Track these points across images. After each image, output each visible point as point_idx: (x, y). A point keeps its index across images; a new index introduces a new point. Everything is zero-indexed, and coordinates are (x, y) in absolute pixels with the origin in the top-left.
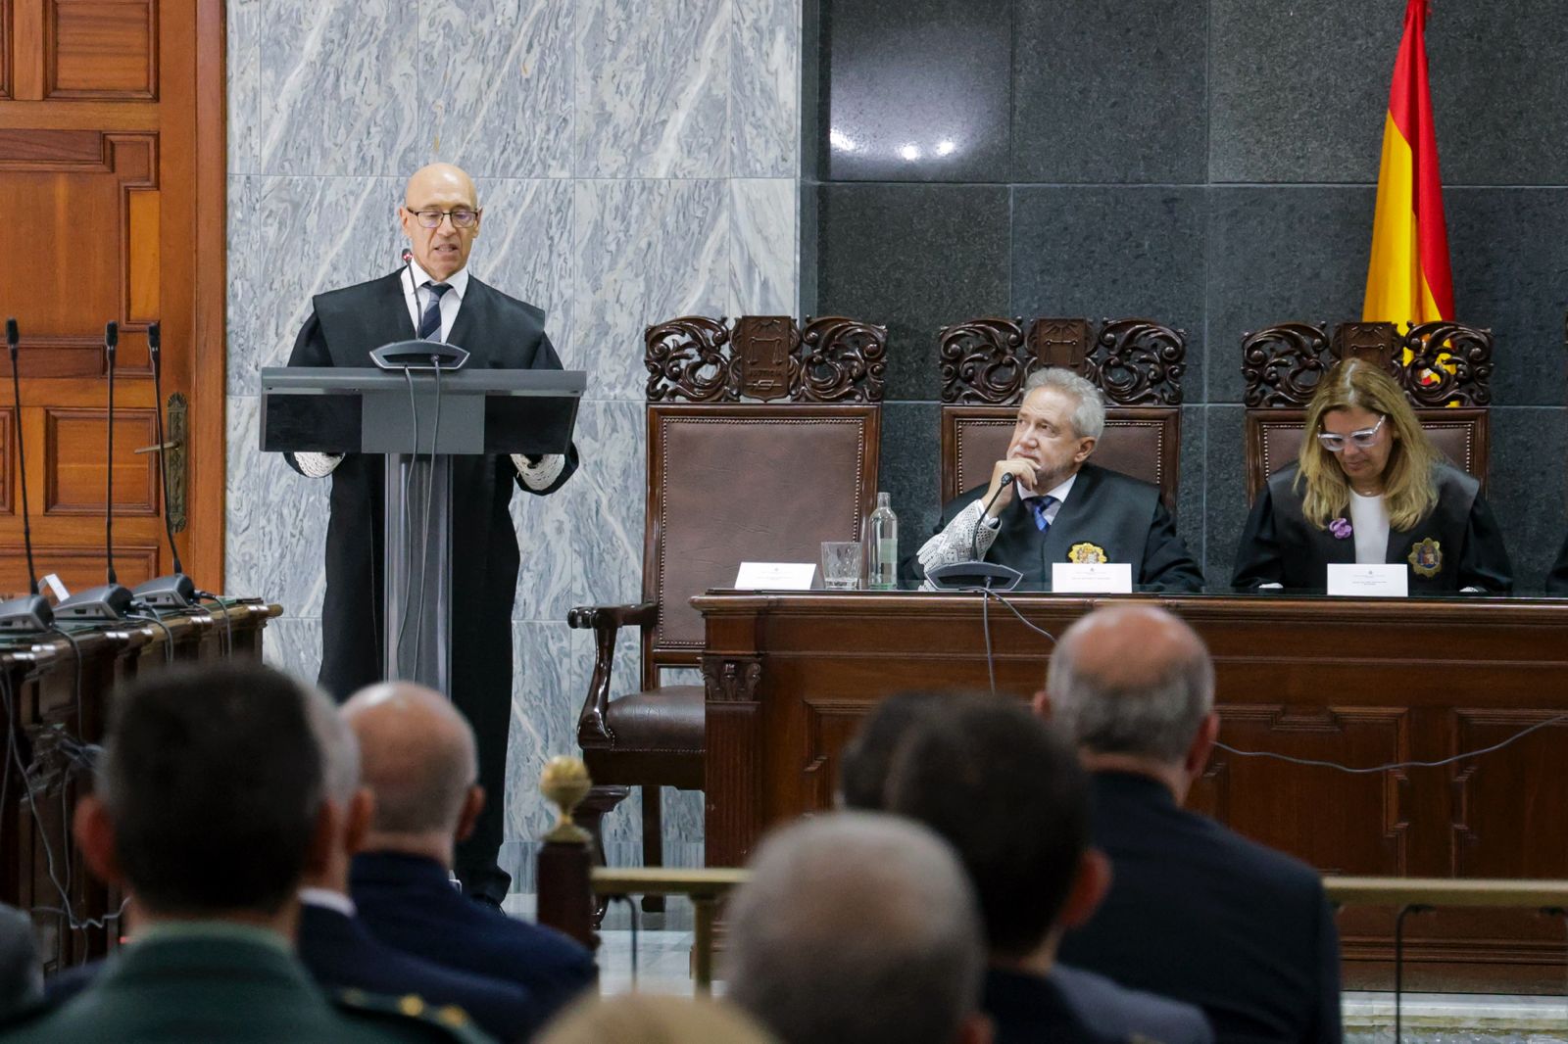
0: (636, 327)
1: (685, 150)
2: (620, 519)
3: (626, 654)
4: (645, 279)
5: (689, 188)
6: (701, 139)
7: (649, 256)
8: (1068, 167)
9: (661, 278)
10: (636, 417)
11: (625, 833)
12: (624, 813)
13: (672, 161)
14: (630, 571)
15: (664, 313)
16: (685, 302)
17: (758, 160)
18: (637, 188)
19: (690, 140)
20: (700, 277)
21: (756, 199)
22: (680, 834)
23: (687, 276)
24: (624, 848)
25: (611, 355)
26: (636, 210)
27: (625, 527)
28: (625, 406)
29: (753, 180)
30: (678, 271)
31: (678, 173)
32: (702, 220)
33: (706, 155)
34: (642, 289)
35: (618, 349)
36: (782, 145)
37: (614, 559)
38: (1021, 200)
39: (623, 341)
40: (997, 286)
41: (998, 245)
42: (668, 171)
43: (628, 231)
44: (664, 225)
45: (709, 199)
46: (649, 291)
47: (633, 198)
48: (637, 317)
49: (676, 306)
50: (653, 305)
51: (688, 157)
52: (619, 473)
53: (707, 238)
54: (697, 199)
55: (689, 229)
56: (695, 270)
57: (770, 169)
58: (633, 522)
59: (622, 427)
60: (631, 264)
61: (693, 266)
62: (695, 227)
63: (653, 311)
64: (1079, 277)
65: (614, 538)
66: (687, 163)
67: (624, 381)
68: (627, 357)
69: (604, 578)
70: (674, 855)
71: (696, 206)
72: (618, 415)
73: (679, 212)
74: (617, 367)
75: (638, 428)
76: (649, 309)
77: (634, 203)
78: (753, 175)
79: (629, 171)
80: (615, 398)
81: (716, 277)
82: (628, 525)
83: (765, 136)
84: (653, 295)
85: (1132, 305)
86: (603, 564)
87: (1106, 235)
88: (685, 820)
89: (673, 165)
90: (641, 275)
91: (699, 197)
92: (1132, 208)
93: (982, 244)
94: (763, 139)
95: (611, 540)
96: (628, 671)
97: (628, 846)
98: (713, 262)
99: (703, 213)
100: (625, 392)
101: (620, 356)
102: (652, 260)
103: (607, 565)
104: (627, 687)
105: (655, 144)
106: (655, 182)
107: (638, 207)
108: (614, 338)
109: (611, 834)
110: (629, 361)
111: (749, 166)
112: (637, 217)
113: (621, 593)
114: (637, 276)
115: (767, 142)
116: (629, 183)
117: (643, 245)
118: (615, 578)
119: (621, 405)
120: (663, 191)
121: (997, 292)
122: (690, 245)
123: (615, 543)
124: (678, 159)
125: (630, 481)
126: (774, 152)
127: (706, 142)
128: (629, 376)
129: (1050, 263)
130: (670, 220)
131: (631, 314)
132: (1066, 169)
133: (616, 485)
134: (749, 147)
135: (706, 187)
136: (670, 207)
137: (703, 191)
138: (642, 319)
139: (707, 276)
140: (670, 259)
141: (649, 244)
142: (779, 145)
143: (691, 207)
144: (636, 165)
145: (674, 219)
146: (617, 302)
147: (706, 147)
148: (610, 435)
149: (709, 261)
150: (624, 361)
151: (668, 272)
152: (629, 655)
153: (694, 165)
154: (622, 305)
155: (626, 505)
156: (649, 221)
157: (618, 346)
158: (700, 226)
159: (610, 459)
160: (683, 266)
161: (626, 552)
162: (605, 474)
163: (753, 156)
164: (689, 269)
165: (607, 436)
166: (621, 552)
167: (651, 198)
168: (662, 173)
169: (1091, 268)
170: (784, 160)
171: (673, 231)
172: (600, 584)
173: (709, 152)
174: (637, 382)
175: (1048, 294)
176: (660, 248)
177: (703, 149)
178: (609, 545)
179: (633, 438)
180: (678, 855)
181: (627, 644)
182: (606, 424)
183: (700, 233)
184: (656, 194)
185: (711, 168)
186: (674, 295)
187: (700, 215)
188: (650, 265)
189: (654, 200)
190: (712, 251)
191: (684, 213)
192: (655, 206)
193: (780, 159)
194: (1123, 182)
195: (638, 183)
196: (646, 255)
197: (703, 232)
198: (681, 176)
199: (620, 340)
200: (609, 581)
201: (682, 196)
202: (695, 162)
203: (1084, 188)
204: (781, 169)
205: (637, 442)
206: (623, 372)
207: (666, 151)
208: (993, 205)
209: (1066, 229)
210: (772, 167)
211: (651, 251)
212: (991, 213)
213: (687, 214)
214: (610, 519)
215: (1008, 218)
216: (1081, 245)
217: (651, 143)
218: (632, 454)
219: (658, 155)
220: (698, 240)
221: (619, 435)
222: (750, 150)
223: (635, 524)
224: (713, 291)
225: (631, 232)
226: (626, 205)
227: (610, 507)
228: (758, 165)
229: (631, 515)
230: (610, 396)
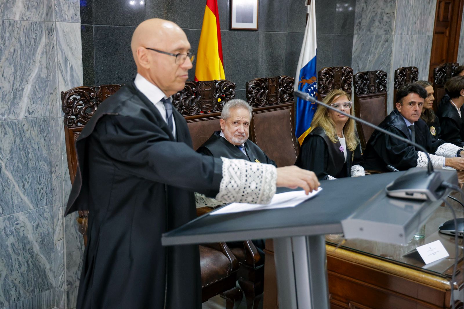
0: (11, 88)
1: (26, 7)
2: (10, 172)
3: (16, 227)
4: (14, 66)
5: (29, 24)
6: (32, 3)
7: (15, 55)
8: (109, 19)
9: (21, 65)
10: (14, 126)
11: (18, 298)
12: (18, 291)
13: (21, 12)
14: (16, 193)
15: (23, 81)
16: (31, 75)
17: (66, 15)
18: (7, 24)
19: (28, 3)
20: (36, 65)
21: (67, 32)
22: (39, 290)
23: (31, 64)
24: (18, 304)
25: (2, 101)
26: (7, 34)
27: (12, 175)
28: (9, 123)
29: (65, 23)
30: (27, 62)
31: (24, 18)
32: (35, 39)
33: (35, 10)
34: (13, 71)
35: (5, 98)
36: (75, 8)
37: (9, 189)
38: (97, 31)
39: (6, 94)
40: (91, 62)
41: (91, 47)
42: (20, 16)
43: (5, 44)
44: (20, 42)
45: (37, 30)
46: (16, 71)
47: (6, 28)
48: (12, 83)
49: (28, 78)
50: (18, 77)
51: (28, 11)
52: (9, 152)
53: (38, 47)
54: (33, 30)
55: (30, 43)
56: (34, 61)
57: (71, 18)
58: (16, 172)
59: (9, 132)
60: (7, 59)
61: (33, 60)
62: (32, 42)
63: (18, 80)
64: (114, 58)
65: (8, 180)
66: (28, 13)
67: (8, 112)
68: (9, 101)
69: (5, 197)
70: (37, 299)
71: (32, 33)
72: (6, 127)
73: (26, 36)
74: (5, 106)
75: (15, 132)
76: (17, 79)
77: (6, 31)
78: (64, 21)
79: (3, 16)
80: (5, 120)
81: (42, 64)
82: (14, 174)
83: (68, 4)
84: (18, 73)
85: (128, 67)
86: (4, 192)
87: (121, 43)
88: (41, 284)
89: (22, 14)
90: (12, 64)
91: (33, 29)
92: (127, 34)
93: (86, 46)
94: (67, 5)
95: (7, 181)
96: (17, 233)
97: (20, 303)
98: (41, 58)
99: (35, 36)
100: (9, 116)
101: (6, 101)
102: (16, 57)
103: (6, 192)
104: (17, 240)
105: (13, 3)
106: (14, 21)
107: (8, 32)
108: (3, 93)
109: (13, 301)
110: (9, 103)
111: (63, 17)
112: (8, 37)
113: (12, 202)
114: (10, 64)
115: (69, 6)
116: (3, 21)
117: (12, 50)
118: (10, 197)
119: (8, 123)
120: (18, 26)
121: (91, 64)
122: (32, 50)
123: (9, 182)
124: (23, 11)
125: (13, 155)
126: (72, 11)
127: (34, 4)
128: (10, 109)
129: (106, 53)
130: (22, 39)
131: (9, 82)
132: (109, 20)
133: (8, 157)
134: (62, 8)
135: (36, 25)
136: (22, 33)
137: (35, 26)
138: (14, 84)
139: (39, 64)
140: (24, 57)
141: (15, 50)
142: (74, 8)
143: (30, 33)
144: (6, 13)
145: (24, 39)
146: (3, 76)
147: (35, 7)
148: (4, 136)
149: (39, 57)
150: (8, 103)
151: (23, 62)
152: (17, 227)
153: (30, 14)
154: (5, 78)
155: (13, 165)
156: (13, 39)
157: (4, 97)
158: (35, 42)
159: (5, 147)
160: (29, 60)
161: (14, 185)
162: (3, 153)
163: (64, 12)
164: (32, 61)
165: (3, 136)
166: (12, 185)
167: (14, 29)
168: (17, 17)
169: (117, 55)
170: (76, 15)
171: (24, 44)
172: (3, 201)
173: (36, 9)
174: (14, 112)
175: (106, 64)
176: (19, 52)
177: (33, 8)
178: (6, 184)
179: (13, 136)
180: (39, 299)
181: (16, 223)
182: (2, 131)
183: (35, 45)
184: (15, 27)
185: (37, 16)
186: (26, 72)
187: (34, 37)
188: (16, 60)
189: (15, 30)
190: (40, 53)
191: (28, 36)
192: (16, 32)
193: (74, 15)
194: (124, 26)
195: (7, 22)
196: (13, 55)
197: (36, 44)
198: (25, 19)
199: (5, 94)
200: (7, 198)
201: (27, 28)
202: (30, 13)
203: (114, 27)
204: (75, 19)
205: (15, 138)
206: (7, 109)
207: (18, 7)
208: (89, 32)
209: (110, 41)
210: (72, 18)
211: (16, 53)
212: (88, 35)
213: (29, 37)
214: (6, 172)
215: (93, 37)
216: (114, 47)
217: (11, 2)
218: (13, 143)
219: (15, 9)
220: (34, 49)
221: (8, 136)
222: (63, 10)
223: (17, 172)
224: (41, 70)
225: (6, 44)
226: (3, 32)
227: (6, 167)
228: (66, 16)
229: (15, 169)
230: (2, 119)
